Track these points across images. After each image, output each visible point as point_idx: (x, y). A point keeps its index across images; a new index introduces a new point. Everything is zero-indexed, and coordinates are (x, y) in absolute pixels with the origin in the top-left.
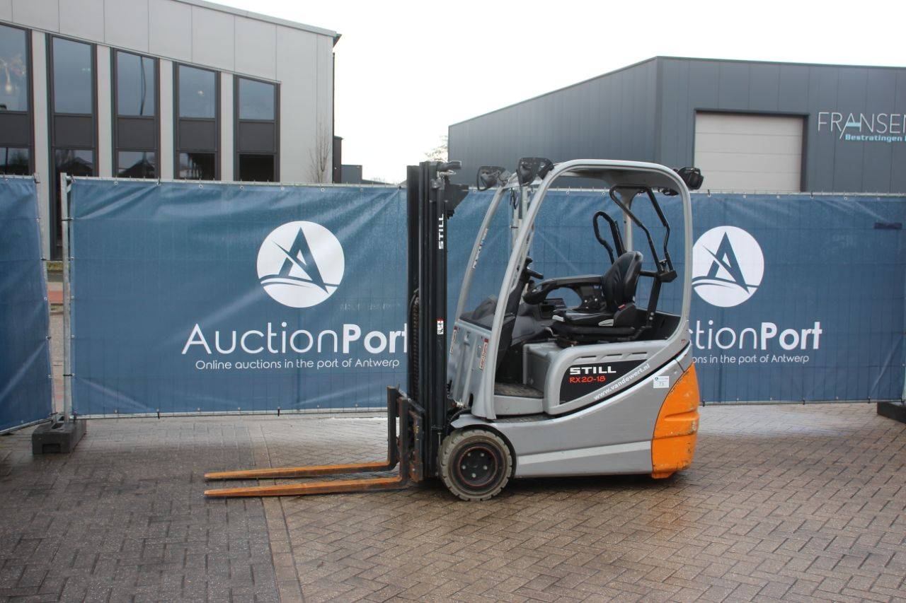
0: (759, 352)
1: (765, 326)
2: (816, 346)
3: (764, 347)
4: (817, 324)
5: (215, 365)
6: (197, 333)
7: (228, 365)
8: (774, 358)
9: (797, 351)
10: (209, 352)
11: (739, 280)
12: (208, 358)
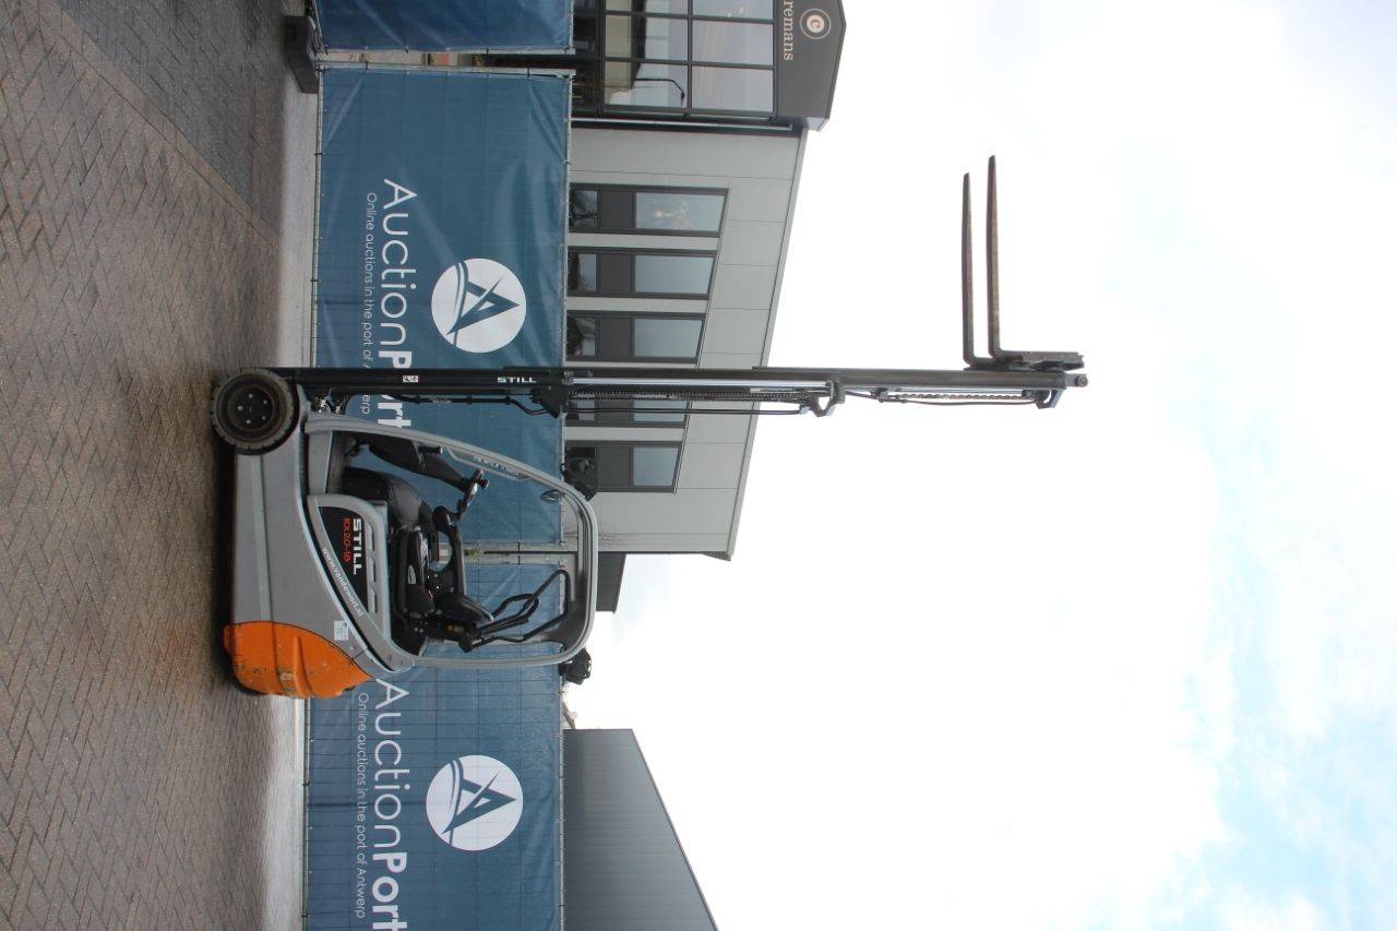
0: (370, 851)
1: (403, 857)
2: (376, 926)
3: (377, 857)
4: (404, 925)
5: (371, 212)
6: (407, 194)
7: (370, 226)
8: (362, 872)
9: (371, 901)
10: (386, 207)
11: (459, 820)
12: (379, 206)
